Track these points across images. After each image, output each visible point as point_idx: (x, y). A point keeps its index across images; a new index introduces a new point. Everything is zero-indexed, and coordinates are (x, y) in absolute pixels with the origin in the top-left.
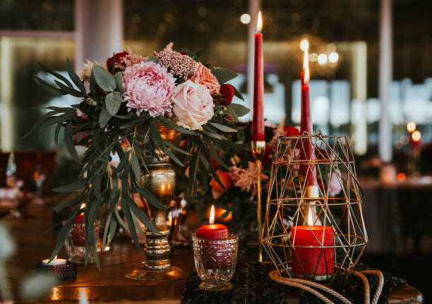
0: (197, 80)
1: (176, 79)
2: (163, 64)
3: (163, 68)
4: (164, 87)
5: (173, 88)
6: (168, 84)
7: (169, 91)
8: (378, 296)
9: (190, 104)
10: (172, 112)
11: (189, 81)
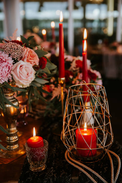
0: (25, 60)
1: (13, 61)
2: (6, 52)
3: (6, 54)
4: (6, 66)
5: (12, 67)
6: (9, 65)
7: (9, 69)
8: (118, 175)
9: (21, 75)
10: (12, 79)
11: (21, 61)
